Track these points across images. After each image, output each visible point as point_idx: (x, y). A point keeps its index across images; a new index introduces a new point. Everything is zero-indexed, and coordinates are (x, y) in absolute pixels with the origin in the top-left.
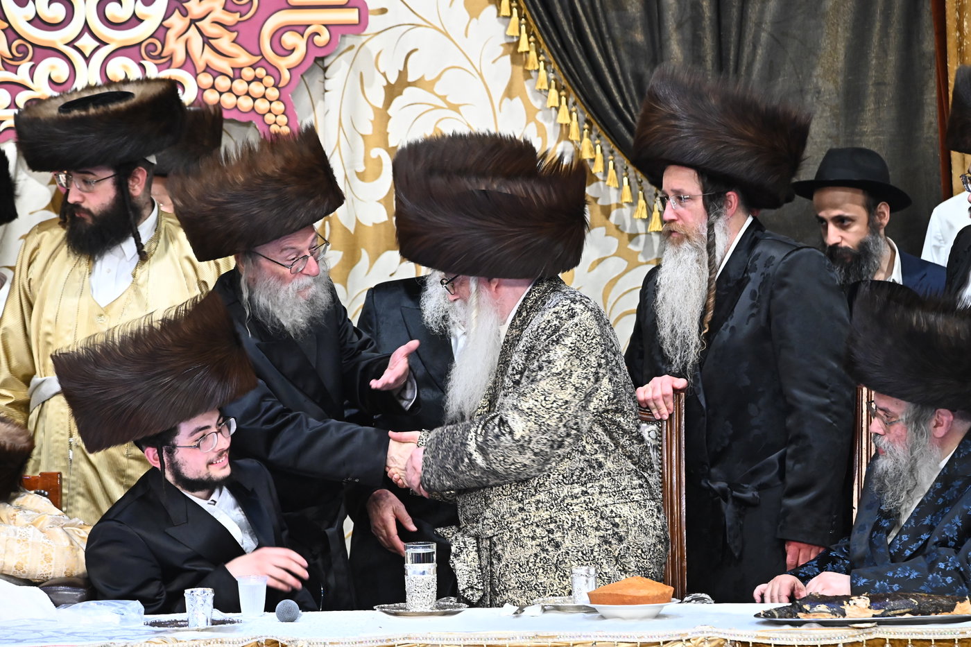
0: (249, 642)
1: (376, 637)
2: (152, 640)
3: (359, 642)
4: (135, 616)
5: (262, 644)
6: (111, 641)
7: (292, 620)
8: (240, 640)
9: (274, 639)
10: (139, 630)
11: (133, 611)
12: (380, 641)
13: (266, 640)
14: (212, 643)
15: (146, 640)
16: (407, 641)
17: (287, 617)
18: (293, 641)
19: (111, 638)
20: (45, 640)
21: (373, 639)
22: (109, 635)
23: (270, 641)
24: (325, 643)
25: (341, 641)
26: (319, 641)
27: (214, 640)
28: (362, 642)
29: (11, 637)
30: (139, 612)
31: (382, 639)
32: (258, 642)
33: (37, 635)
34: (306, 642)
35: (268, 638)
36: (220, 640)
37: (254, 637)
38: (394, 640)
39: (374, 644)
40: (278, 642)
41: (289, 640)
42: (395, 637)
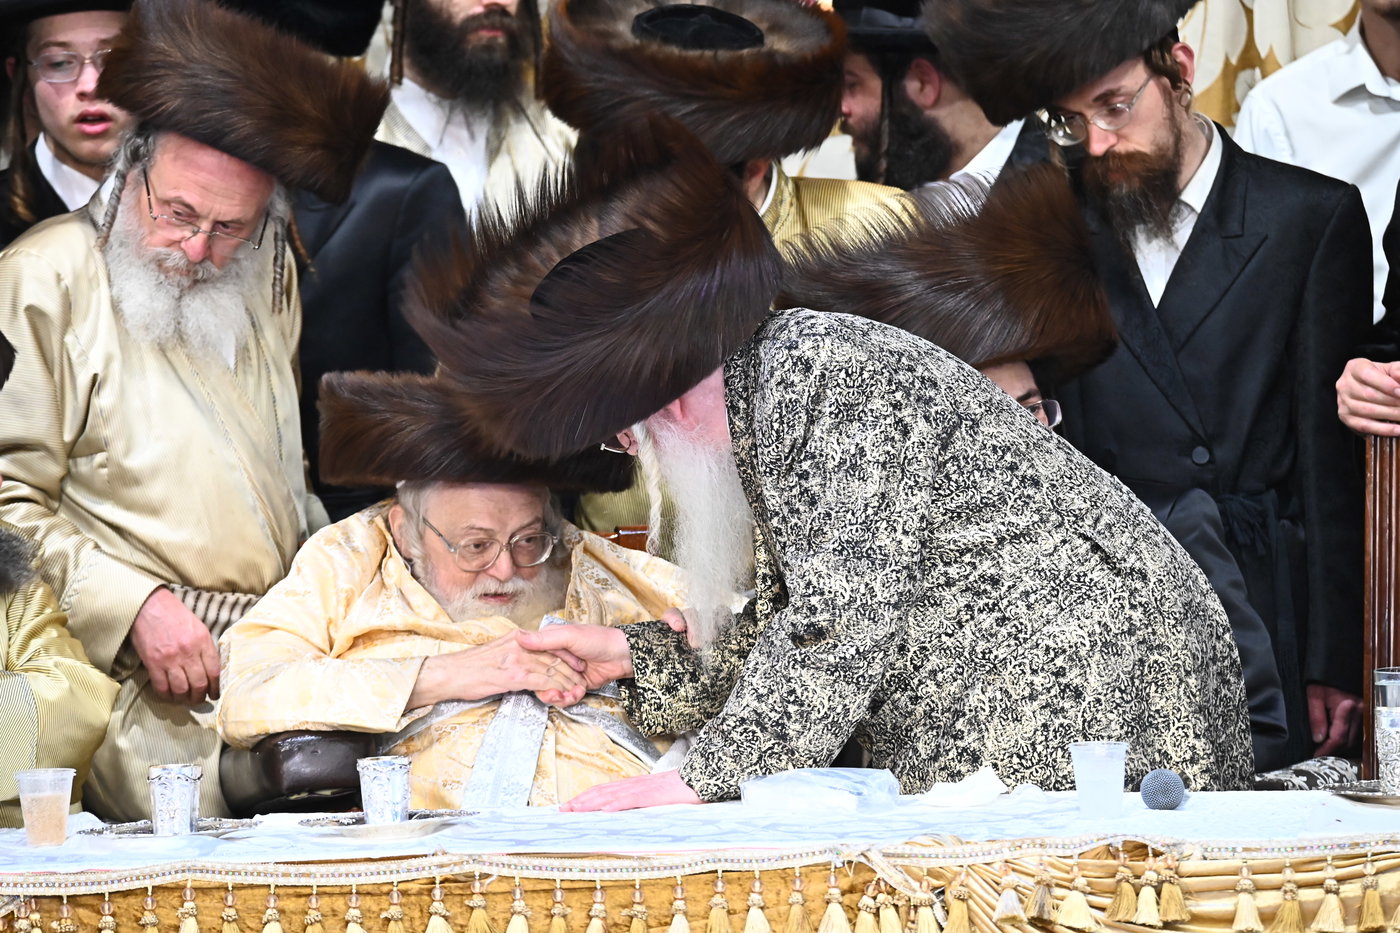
0: (1094, 846)
1: (1331, 839)
2: (914, 840)
3: (1299, 849)
4: (883, 797)
5: (1117, 849)
6: (843, 841)
7: (1173, 808)
8: (1076, 841)
9: (1140, 840)
10: (890, 821)
11: (880, 788)
12: (1339, 846)
13: (1125, 843)
14: (1024, 846)
15: (906, 840)
16: (1389, 847)
17: (1162, 800)
18: (1174, 845)
19: (842, 836)
20: (724, 837)
21: (1326, 842)
22: (838, 830)
23: (1131, 845)
24: (1234, 850)
25: (1265, 845)
26: (1223, 845)
27: (1028, 842)
28: (1305, 848)
29: (664, 832)
30: (890, 791)
31: (1341, 842)
32: (1110, 845)
33: (711, 829)
34: (1197, 846)
35: (1128, 838)
36: (1039, 841)
37: (1102, 836)
38: (1364, 844)
39: (1327, 852)
40: (1145, 846)
41: (1168, 841)
42: (1366, 840)
